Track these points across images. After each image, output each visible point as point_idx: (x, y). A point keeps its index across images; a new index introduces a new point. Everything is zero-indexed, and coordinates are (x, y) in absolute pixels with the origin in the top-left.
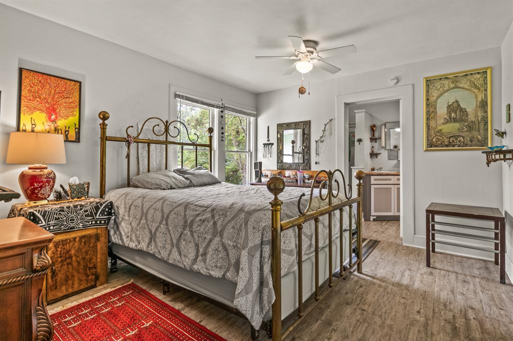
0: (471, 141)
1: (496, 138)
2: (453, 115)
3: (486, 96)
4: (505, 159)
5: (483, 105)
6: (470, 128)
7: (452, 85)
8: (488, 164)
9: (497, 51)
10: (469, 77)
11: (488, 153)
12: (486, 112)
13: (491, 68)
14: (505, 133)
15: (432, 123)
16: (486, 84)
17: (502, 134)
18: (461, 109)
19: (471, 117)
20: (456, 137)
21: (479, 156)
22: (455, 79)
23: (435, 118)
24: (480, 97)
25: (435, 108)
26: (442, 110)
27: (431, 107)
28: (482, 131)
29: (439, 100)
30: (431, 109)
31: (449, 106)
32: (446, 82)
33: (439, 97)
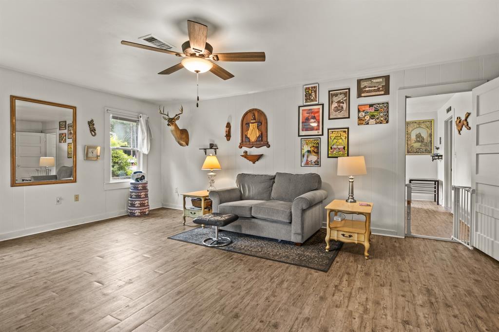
0: (425, 151)
1: (435, 150)
2: (418, 139)
3: (431, 131)
4: (439, 159)
5: (431, 135)
6: (426, 145)
7: (418, 126)
8: (433, 161)
9: (436, 114)
10: (425, 123)
11: (433, 156)
12: (431, 139)
13: (433, 120)
14: (439, 148)
15: (409, 143)
16: (432, 126)
17: (438, 149)
18: (422, 137)
19: (425, 141)
20: (419, 149)
21: (429, 157)
22: (419, 123)
23: (410, 140)
24: (429, 132)
25: (411, 136)
26: (413, 137)
27: (408, 135)
28: (430, 146)
29: (412, 132)
30: (409, 136)
31: (416, 135)
32: (415, 124)
33: (412, 131)
